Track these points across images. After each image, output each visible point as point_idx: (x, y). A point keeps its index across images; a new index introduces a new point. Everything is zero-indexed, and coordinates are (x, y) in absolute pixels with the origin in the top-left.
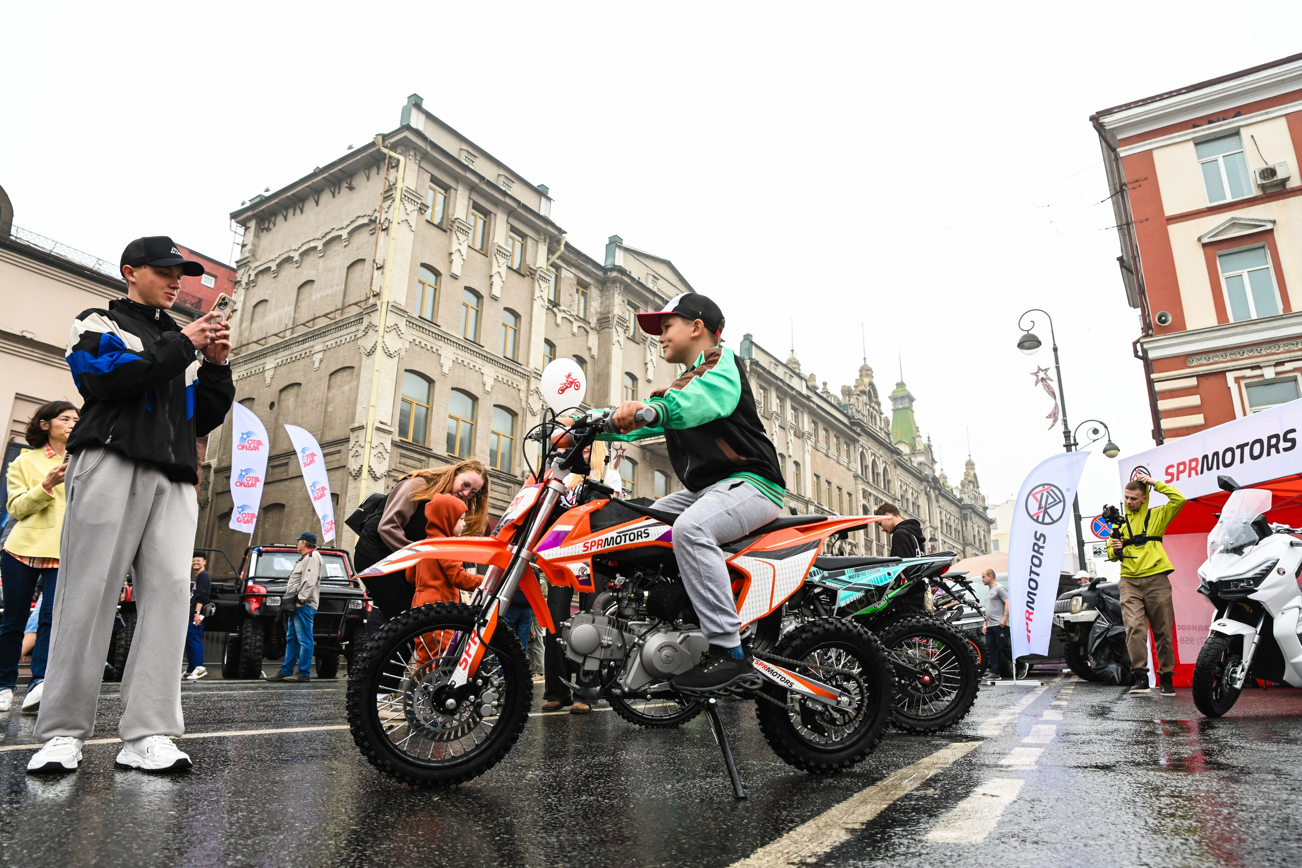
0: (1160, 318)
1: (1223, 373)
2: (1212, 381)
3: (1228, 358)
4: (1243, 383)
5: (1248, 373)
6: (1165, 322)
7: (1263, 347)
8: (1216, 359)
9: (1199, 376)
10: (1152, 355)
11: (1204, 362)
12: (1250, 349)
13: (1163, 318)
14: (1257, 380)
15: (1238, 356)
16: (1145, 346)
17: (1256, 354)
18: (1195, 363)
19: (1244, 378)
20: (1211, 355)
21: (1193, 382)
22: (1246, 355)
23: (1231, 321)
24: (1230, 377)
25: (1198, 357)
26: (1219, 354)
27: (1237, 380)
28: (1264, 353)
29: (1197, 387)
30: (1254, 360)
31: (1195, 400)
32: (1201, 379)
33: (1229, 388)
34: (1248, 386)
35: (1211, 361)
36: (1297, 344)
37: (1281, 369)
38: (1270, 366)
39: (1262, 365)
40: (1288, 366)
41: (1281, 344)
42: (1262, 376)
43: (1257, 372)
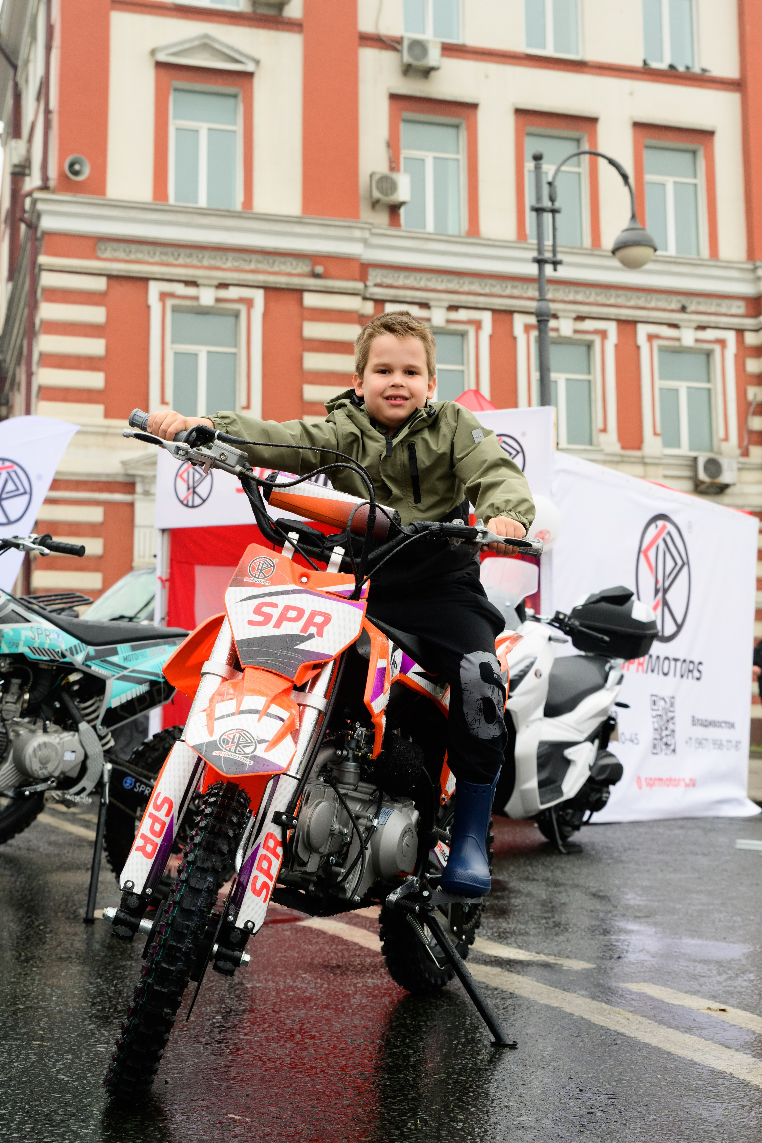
0: (71, 165)
1: (144, 280)
2: (128, 289)
3: (157, 259)
4: (170, 302)
5: (180, 289)
6: (76, 173)
7: (207, 253)
8: (140, 256)
9: (111, 277)
10: (47, 223)
11: (121, 255)
12: (188, 251)
13: (77, 167)
14: (189, 303)
15: (171, 260)
16: (40, 206)
17: (195, 262)
18: (108, 254)
19: (172, 295)
20: (134, 247)
21: (100, 284)
22: (181, 261)
23: (172, 200)
24: (154, 289)
25: (115, 245)
26: (146, 248)
27: (164, 296)
28: (205, 263)
29: (104, 294)
30: (191, 272)
32: (113, 282)
33: (148, 307)
34: (175, 309)
35: (132, 257)
36: (250, 261)
37: (223, 293)
38: (210, 286)
39: (200, 281)
40: (233, 293)
41: (231, 255)
42: (197, 298)
43: (191, 291)
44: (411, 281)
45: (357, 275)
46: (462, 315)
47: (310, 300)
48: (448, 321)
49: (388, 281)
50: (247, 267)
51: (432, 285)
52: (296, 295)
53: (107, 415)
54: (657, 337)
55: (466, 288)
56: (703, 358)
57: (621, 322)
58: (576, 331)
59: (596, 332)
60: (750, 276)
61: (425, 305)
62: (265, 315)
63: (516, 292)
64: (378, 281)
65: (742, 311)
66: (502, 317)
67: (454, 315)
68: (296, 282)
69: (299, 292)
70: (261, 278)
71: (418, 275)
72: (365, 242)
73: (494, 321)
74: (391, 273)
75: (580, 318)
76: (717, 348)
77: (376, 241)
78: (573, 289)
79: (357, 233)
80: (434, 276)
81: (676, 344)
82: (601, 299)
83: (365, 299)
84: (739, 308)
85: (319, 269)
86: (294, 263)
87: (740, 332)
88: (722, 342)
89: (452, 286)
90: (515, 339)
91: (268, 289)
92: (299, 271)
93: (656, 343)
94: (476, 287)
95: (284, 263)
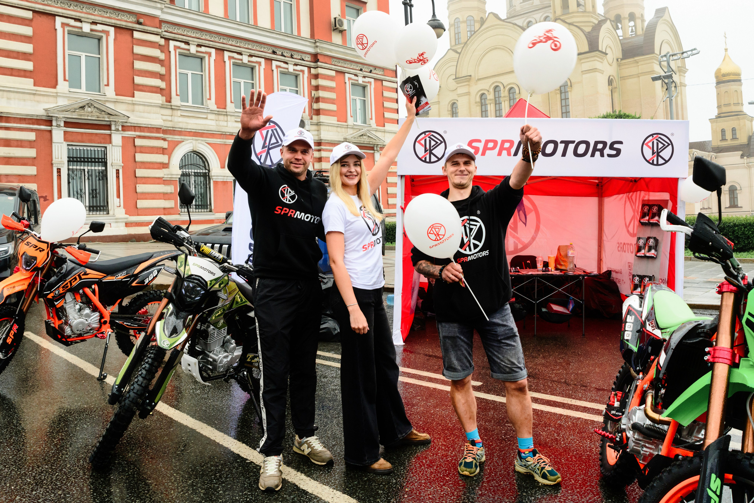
1: (53, 16)
2: (43, 19)
4: (67, 29)
5: (72, 22)
7: (84, 6)
8: (50, 2)
9: (34, 11)
11: (40, 1)
12: (74, 3)
14: (76, 30)
15: (66, 7)
17: (79, 10)
19: (68, 25)
21: (29, 15)
22: (72, 8)
24: (59, 20)
27: (63, 25)
28: (84, 10)
29: (31, 20)
30: (78, 14)
31: (28, 31)
32: (35, 15)
33: (56, 30)
34: (70, 33)
35: (46, 2)
36: (107, 12)
37: (94, 27)
38: (88, 22)
39: (82, 19)
40: (99, 27)
41: (97, 8)
42: (81, 28)
43: (78, 24)
44: (180, 31)
45: (158, 26)
46: (203, 49)
47: (136, 35)
48: (197, 51)
49: (170, 30)
50: (105, 15)
51: (189, 34)
52: (130, 32)
53: (35, 85)
54: (280, 67)
55: (204, 37)
56: (294, 77)
57: (266, 59)
58: (249, 61)
59: (257, 62)
60: (313, 45)
61: (187, 43)
62: (115, 40)
63: (225, 41)
64: (166, 29)
65: (309, 59)
66: (219, 52)
67: (199, 49)
68: (130, 25)
69: (132, 30)
70: (113, 21)
71: (184, 29)
72: (161, 9)
73: (216, 53)
74: (171, 26)
75: (251, 56)
76: (301, 74)
77: (166, 10)
78: (247, 42)
79: (159, 5)
80: (190, 30)
81: (286, 70)
82: (258, 48)
83: (161, 37)
84: (308, 58)
85: (141, 20)
86: (128, 16)
87: (309, 68)
88: (303, 71)
89: (198, 36)
90: (225, 62)
91: (117, 28)
92: (130, 20)
93: (279, 69)
94: (208, 37)
95: (124, 15)
